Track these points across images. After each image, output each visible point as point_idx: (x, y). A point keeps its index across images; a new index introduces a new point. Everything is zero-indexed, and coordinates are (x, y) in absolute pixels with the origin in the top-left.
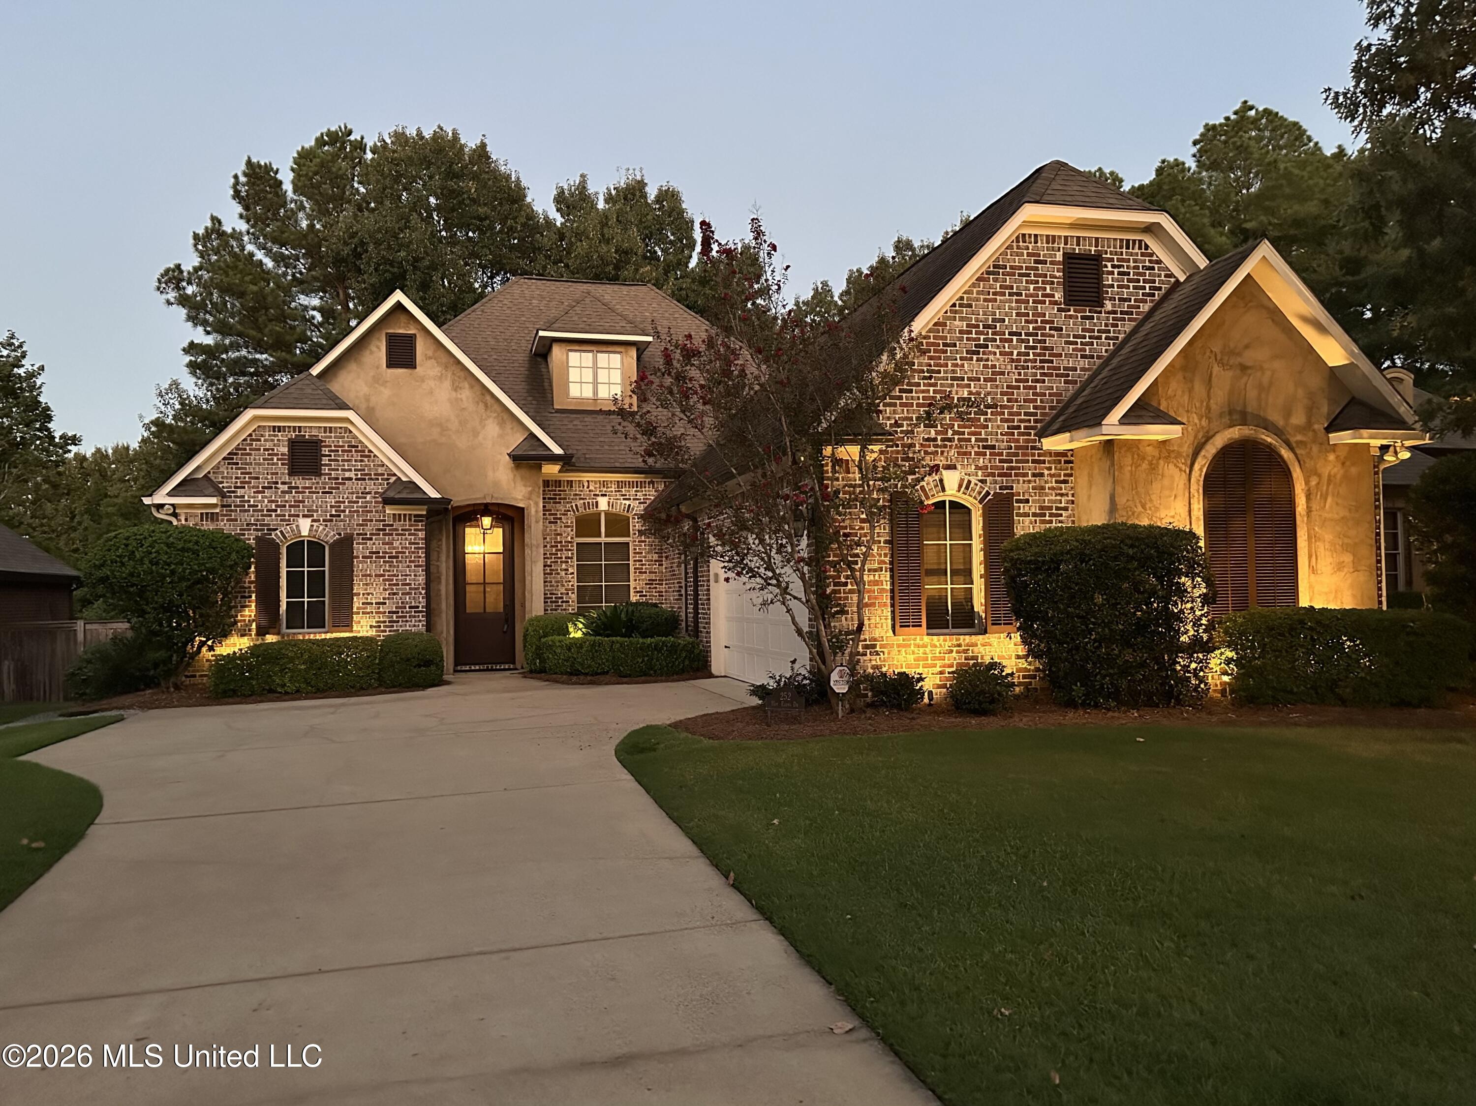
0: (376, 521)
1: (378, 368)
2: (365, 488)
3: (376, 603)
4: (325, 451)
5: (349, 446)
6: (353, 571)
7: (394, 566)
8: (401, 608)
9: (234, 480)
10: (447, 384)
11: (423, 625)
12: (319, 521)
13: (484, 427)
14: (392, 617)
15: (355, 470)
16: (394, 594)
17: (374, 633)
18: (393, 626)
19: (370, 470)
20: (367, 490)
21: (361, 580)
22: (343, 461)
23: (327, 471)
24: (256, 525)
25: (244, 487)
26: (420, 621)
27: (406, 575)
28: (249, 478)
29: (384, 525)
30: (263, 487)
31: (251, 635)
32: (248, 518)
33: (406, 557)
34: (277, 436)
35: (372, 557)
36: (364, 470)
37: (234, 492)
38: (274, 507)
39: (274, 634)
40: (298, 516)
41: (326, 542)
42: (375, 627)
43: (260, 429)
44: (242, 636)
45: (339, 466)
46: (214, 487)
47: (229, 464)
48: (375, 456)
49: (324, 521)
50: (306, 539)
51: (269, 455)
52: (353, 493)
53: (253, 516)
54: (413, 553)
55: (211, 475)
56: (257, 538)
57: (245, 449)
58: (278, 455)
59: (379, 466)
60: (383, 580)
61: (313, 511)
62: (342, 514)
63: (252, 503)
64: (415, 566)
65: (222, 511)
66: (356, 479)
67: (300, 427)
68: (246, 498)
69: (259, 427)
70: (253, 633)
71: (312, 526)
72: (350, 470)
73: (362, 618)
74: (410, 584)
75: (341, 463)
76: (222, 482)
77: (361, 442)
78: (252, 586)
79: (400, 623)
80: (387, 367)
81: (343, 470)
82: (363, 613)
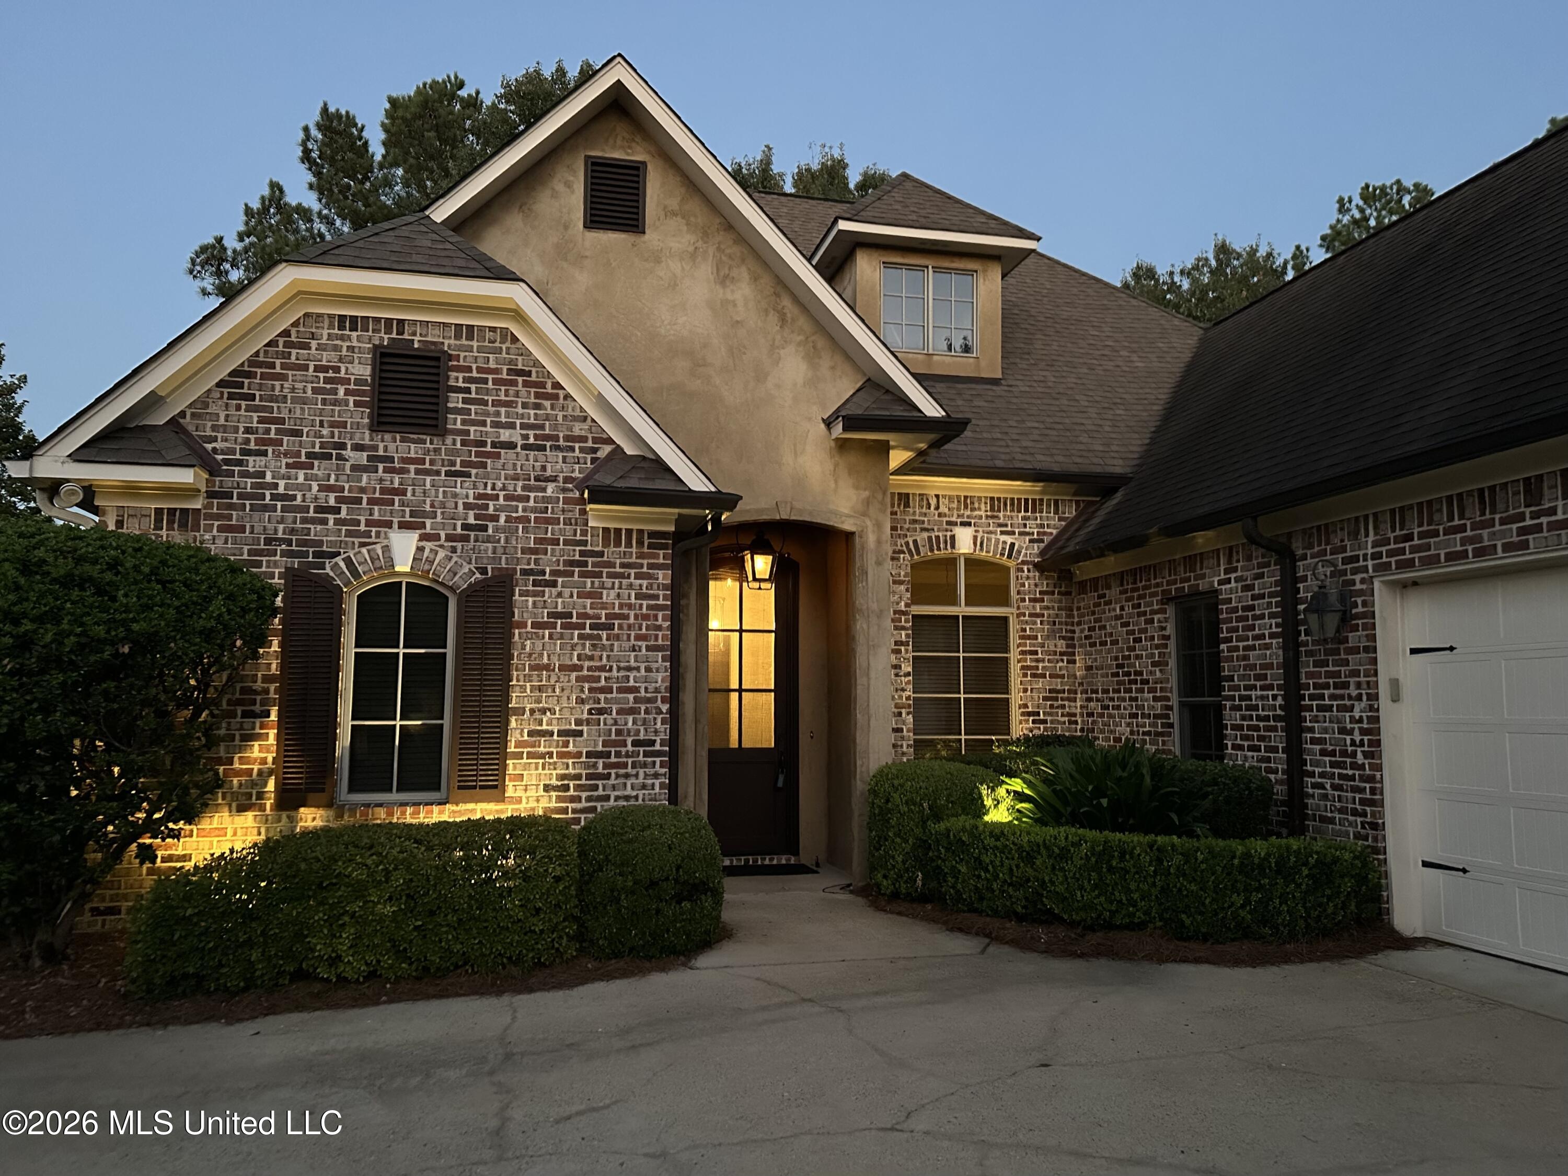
0: (566, 542)
1: (566, 227)
2: (544, 468)
3: (560, 733)
4: (457, 379)
5: (510, 371)
6: (511, 657)
7: (603, 648)
8: (615, 744)
9: (241, 436)
10: (705, 270)
11: (662, 786)
12: (437, 537)
13: (777, 362)
14: (595, 765)
15: (523, 427)
16: (601, 712)
17: (553, 804)
18: (596, 788)
19: (555, 427)
20: (549, 473)
21: (528, 678)
22: (496, 403)
23: (459, 426)
24: (289, 543)
25: (264, 453)
26: (656, 776)
27: (629, 669)
28: (278, 431)
29: (582, 553)
30: (309, 455)
31: (262, 808)
32: (270, 526)
33: (630, 627)
34: (349, 338)
35: (554, 626)
36: (542, 427)
37: (239, 463)
38: (332, 502)
39: (318, 807)
40: (389, 525)
41: (452, 589)
42: (556, 788)
43: (310, 321)
44: (242, 809)
45: (488, 414)
46: (190, 448)
47: (231, 396)
48: (567, 396)
49: (449, 538)
50: (405, 580)
51: (327, 380)
52: (516, 478)
53: (282, 521)
54: (646, 617)
55: (187, 421)
56: (289, 574)
57: (273, 366)
58: (348, 381)
59: (575, 419)
60: (578, 679)
61: (424, 514)
62: (491, 525)
63: (281, 490)
64: (648, 648)
65: (209, 506)
66: (525, 447)
67: (401, 322)
68: (269, 478)
69: (306, 315)
70: (268, 804)
71: (420, 549)
72: (512, 426)
73: (526, 767)
74: (635, 690)
75: (490, 408)
76: (215, 439)
77: (537, 363)
78: (272, 687)
79: (612, 781)
80: (585, 226)
81: (496, 425)
82: (530, 755)
